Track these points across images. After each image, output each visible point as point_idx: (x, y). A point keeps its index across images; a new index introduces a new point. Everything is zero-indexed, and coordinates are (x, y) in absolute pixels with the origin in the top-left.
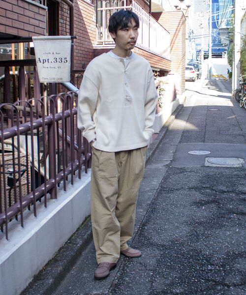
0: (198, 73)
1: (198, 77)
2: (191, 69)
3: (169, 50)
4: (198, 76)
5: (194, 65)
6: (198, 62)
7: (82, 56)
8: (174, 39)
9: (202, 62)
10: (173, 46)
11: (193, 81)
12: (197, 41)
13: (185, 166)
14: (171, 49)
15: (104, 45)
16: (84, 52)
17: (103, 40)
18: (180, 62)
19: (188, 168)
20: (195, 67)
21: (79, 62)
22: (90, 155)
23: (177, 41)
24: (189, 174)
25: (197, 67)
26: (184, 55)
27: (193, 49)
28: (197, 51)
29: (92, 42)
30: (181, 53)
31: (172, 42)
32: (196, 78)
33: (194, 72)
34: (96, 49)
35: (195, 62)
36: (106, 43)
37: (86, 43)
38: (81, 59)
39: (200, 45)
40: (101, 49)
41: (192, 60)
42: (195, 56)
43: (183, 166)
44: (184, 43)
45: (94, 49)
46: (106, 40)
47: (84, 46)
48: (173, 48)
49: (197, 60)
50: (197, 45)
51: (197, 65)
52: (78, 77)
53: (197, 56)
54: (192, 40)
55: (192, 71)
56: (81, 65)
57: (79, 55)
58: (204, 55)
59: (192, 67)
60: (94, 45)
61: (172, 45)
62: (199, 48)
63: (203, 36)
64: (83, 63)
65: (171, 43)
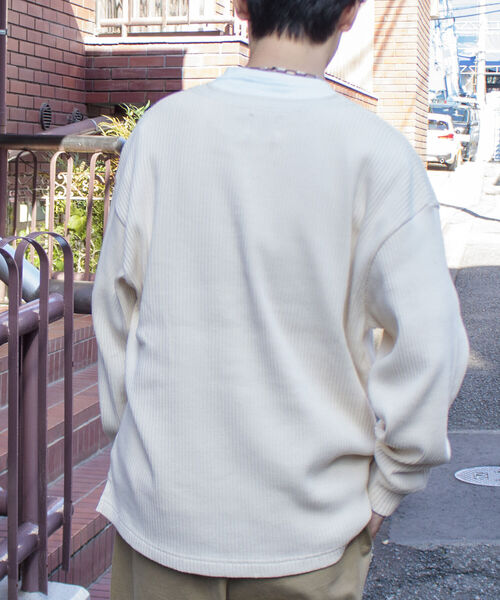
0: (466, 138)
1: (465, 154)
2: (442, 125)
3: (370, 59)
4: (467, 150)
5: (451, 111)
6: (465, 100)
7: (41, 77)
8: (390, 18)
9: (480, 100)
10: (385, 43)
11: (449, 168)
12: (464, 27)
13: (446, 543)
14: (379, 56)
15: (125, 38)
16: (47, 65)
17: (123, 19)
18: (410, 102)
19: (459, 551)
20: (454, 118)
21: (26, 101)
22: (35, 531)
23: (399, 25)
24: (469, 584)
25: (464, 119)
26: (425, 78)
27: (447, 54)
28: (461, 63)
29: (81, 25)
30: (413, 71)
31: (380, 28)
32: (460, 159)
33: (451, 136)
34: (97, 54)
35: (454, 100)
36: (135, 30)
37: (58, 30)
38: (33, 89)
39: (473, 39)
40: (115, 54)
41: (443, 94)
42: (453, 80)
43: (436, 543)
44: (424, 31)
45: (88, 54)
46: (136, 18)
47: (49, 40)
48: (386, 53)
49: (463, 95)
50: (461, 40)
51: (464, 113)
52: (16, 161)
53: (463, 78)
54: (444, 24)
55: (446, 132)
56: (34, 116)
57: (27, 74)
58: (487, 76)
59: (447, 119)
60: (87, 39)
61: (381, 39)
62: (469, 51)
63: (483, 10)
64: (43, 105)
65: (377, 34)
